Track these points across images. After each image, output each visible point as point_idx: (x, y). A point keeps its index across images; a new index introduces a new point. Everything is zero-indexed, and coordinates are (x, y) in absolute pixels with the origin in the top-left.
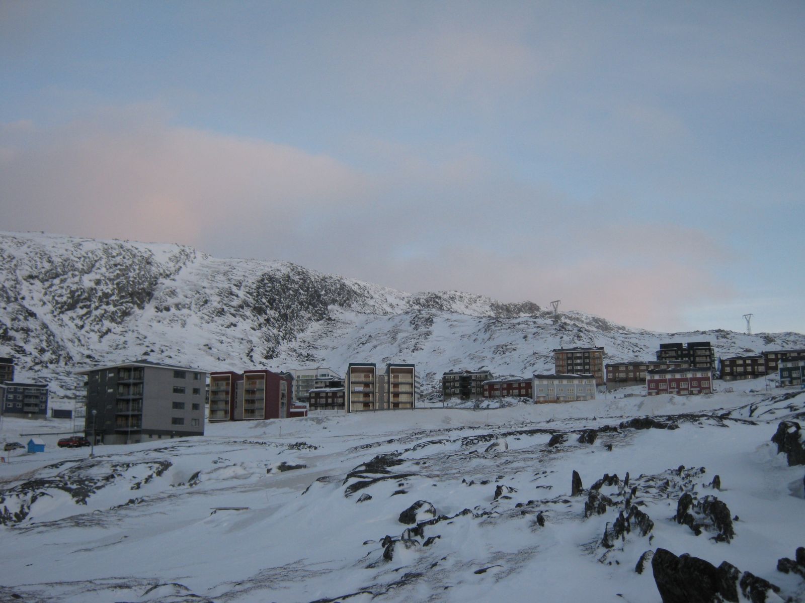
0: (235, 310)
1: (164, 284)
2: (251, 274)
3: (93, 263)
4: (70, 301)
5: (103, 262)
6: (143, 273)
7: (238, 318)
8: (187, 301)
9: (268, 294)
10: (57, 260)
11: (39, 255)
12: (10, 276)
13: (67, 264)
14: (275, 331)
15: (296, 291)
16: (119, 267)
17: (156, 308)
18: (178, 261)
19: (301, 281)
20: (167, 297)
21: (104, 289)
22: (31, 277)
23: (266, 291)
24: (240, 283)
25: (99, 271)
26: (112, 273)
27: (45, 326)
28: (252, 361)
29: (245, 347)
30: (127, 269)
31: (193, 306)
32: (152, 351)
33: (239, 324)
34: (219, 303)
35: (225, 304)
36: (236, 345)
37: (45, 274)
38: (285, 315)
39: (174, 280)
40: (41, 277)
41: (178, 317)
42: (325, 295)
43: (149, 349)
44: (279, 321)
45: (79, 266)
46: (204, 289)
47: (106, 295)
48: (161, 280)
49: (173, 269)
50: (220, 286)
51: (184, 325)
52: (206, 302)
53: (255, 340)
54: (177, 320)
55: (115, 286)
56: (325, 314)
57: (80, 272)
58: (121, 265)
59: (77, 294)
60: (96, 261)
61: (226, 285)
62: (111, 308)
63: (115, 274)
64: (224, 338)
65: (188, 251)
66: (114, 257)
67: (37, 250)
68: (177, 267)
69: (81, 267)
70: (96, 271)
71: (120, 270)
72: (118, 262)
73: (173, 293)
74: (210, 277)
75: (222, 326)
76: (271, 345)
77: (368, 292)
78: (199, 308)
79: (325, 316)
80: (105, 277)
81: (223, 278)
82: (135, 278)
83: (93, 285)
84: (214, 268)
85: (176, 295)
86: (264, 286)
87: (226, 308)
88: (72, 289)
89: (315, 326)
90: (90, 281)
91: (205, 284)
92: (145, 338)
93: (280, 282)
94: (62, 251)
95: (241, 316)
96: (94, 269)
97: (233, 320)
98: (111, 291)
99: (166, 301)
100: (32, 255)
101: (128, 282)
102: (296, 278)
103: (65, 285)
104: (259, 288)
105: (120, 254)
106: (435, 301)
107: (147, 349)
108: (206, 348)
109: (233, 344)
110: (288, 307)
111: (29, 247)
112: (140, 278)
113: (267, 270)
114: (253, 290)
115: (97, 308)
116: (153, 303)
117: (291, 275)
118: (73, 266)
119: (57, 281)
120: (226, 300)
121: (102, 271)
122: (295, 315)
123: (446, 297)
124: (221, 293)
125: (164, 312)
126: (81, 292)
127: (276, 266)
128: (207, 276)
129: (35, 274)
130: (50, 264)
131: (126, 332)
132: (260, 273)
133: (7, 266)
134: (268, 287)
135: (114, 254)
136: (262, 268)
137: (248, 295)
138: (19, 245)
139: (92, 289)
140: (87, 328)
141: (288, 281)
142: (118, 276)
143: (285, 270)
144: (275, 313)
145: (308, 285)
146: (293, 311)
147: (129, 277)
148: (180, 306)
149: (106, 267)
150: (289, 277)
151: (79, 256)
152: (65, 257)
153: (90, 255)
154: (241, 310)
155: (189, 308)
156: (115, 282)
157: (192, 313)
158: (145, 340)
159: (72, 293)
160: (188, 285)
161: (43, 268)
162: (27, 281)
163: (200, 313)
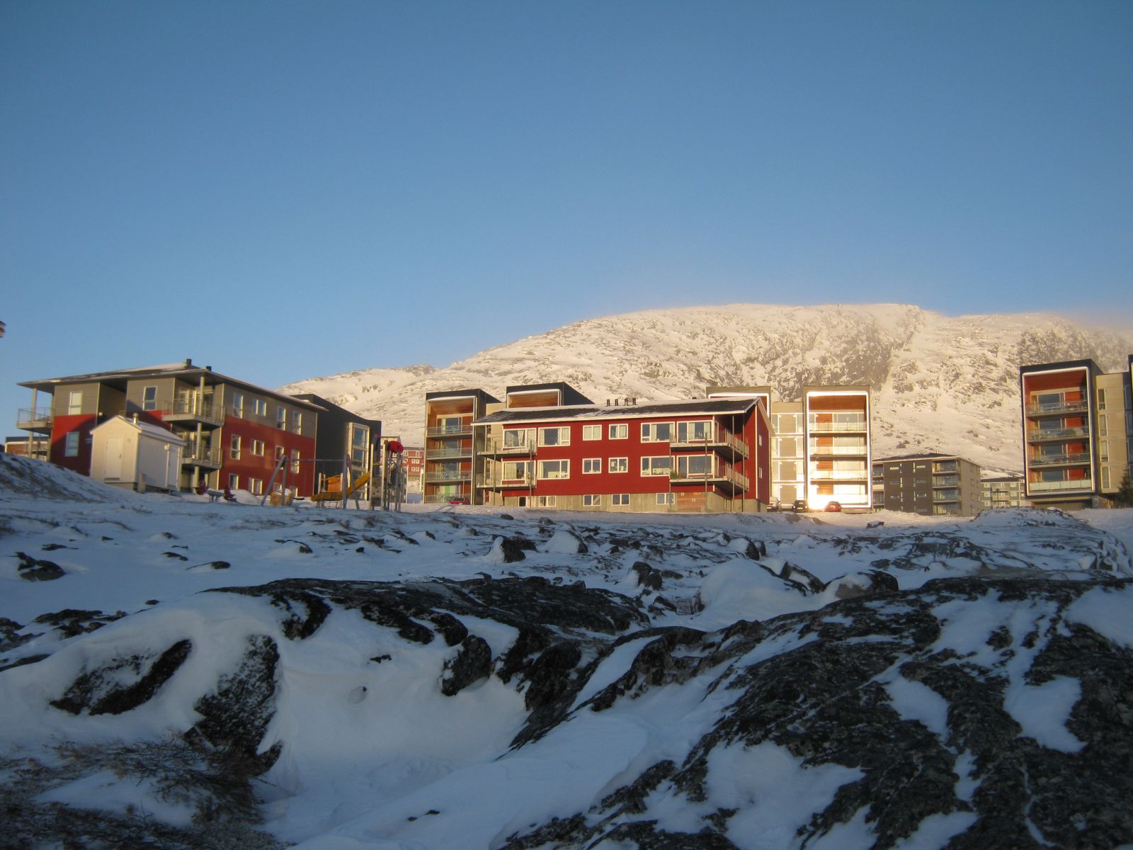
0: (996, 384)
1: (898, 357)
2: (1006, 335)
3: (813, 336)
5: (824, 334)
6: (872, 344)
7: (1002, 395)
8: (934, 376)
9: (1034, 360)
10: (773, 337)
11: (752, 332)
13: (785, 340)
15: (1065, 353)
16: (844, 339)
17: (895, 387)
18: (907, 326)
19: (1070, 339)
20: (906, 373)
21: (832, 368)
22: (750, 360)
24: (997, 348)
25: (821, 346)
26: (838, 347)
30: (855, 341)
31: (942, 383)
32: (907, 442)
33: (1004, 402)
34: (974, 376)
35: (982, 377)
36: (1007, 429)
37: (765, 355)
39: (908, 350)
40: (760, 358)
41: (925, 398)
42: (1102, 356)
43: (902, 441)
45: (799, 341)
46: (950, 360)
47: (835, 376)
48: (894, 352)
49: (904, 336)
50: (971, 353)
51: (935, 408)
52: (957, 376)
54: (925, 402)
55: (844, 364)
57: (802, 349)
58: (846, 337)
60: (816, 334)
61: (978, 352)
63: (842, 348)
64: (989, 421)
66: (834, 327)
67: (749, 327)
68: (908, 333)
69: (801, 343)
70: (818, 346)
71: (846, 342)
72: (841, 333)
73: (913, 367)
74: (953, 343)
75: (984, 405)
78: (950, 385)
80: (831, 353)
81: (970, 343)
82: (865, 352)
83: (817, 363)
84: (955, 330)
85: (916, 370)
86: (1027, 350)
87: (984, 383)
88: (798, 371)
90: (814, 359)
91: (950, 352)
92: (892, 426)
93: (1045, 343)
94: (775, 326)
95: (1005, 391)
96: (816, 344)
97: (995, 397)
98: (841, 370)
99: (907, 378)
100: (744, 332)
101: (858, 357)
102: (1063, 335)
103: (788, 366)
104: (1020, 353)
105: (840, 323)
107: (899, 440)
108: (971, 435)
109: (1003, 428)
111: (738, 324)
112: (872, 352)
114: (1015, 356)
116: (890, 382)
117: (1056, 332)
118: (792, 342)
119: (779, 362)
120: (982, 372)
121: (826, 345)
124: (974, 363)
125: (906, 392)
126: (808, 374)
128: (949, 341)
129: (753, 355)
130: (767, 342)
132: (1017, 333)
133: (722, 349)
134: (1033, 350)
135: (835, 323)
137: (1009, 363)
139: (818, 369)
141: (1053, 340)
142: (845, 351)
145: (1081, 344)
147: (858, 351)
148: (925, 384)
149: (829, 340)
150: (1054, 334)
151: (796, 329)
152: (780, 332)
153: (807, 327)
154: (1003, 383)
155: (937, 385)
156: (843, 359)
157: (941, 391)
158: (893, 429)
159: (799, 375)
160: (929, 355)
161: (761, 347)
162: (747, 365)
163: (952, 390)
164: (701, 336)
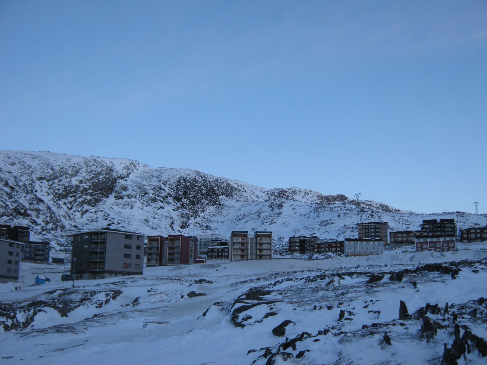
0: (163, 199)
1: (120, 183)
2: (173, 177)
3: (78, 170)
4: (64, 193)
5: (84, 169)
6: (107, 176)
7: (165, 204)
8: (134, 193)
9: (183, 189)
10: (57, 168)
11: (46, 165)
12: (29, 178)
13: (62, 171)
14: (187, 212)
15: (200, 187)
16: (93, 172)
17: (115, 197)
18: (128, 170)
19: (203, 181)
20: (122, 191)
21: (84, 186)
22: (41, 178)
23: (182, 187)
24: (166, 183)
25: (81, 175)
26: (89, 176)
27: (49, 208)
28: (173, 230)
29: (169, 221)
30: (99, 174)
31: (138, 196)
32: (113, 223)
33: (165, 207)
34: (153, 194)
35: (157, 195)
36: (163, 220)
37: (50, 177)
38: (193, 201)
39: (126, 180)
40: (47, 178)
41: (128, 203)
42: (217, 190)
43: (111, 222)
44: (189, 205)
45: (70, 172)
46: (144, 186)
47: (86, 190)
48: (119, 181)
49: (126, 174)
50: (154, 184)
51: (132, 208)
52: (146, 194)
53: (175, 217)
54: (128, 205)
55: (91, 184)
56: (217, 201)
57: (71, 176)
58: (95, 172)
59: (68, 189)
60: (80, 169)
61: (158, 184)
62: (89, 197)
63: (91, 177)
64: (156, 216)
65: (135, 163)
66: (90, 166)
67: (45, 162)
68: (128, 172)
69: (71, 172)
70: (80, 175)
71: (94, 174)
72: (93, 170)
73: (125, 189)
74: (148, 179)
75: (155, 208)
76: (184, 220)
77: (243, 188)
78: (141, 198)
79: (217, 202)
80: (85, 178)
81: (156, 180)
82: (103, 179)
83: (78, 183)
84: (151, 173)
85: (127, 190)
86: (180, 185)
87: (157, 198)
88: (65, 186)
89: (211, 209)
90: (76, 181)
91: (145, 183)
92: (109, 215)
93: (190, 182)
94: (60, 163)
95: (166, 202)
96: (79, 174)
97: (161, 204)
98: (89, 187)
99: (122, 193)
100: (42, 165)
101: (99, 181)
102: (200, 180)
103: (61, 183)
104: (177, 185)
105: (94, 165)
106: (284, 194)
107: (109, 222)
108: (145, 222)
109: (161, 219)
110: (195, 197)
111: (40, 161)
112: (106, 180)
113: (182, 175)
114: (174, 187)
115: (80, 197)
116: (114, 194)
117: (197, 178)
118: (66, 172)
119: (56, 181)
120: (157, 193)
121: (84, 175)
122: (199, 202)
123: (290, 191)
124: (155, 189)
125: (120, 200)
126: (71, 188)
127: (188, 172)
128: (146, 178)
129: (43, 177)
130: (52, 171)
131: (97, 211)
132: (178, 177)
133: (27, 172)
134: (183, 185)
135: (91, 165)
136: (179, 173)
137: (171, 190)
138: (34, 159)
139: (77, 186)
140: (74, 209)
141: (195, 181)
142: (93, 178)
143: (193, 175)
144: (187, 201)
145: (207, 184)
146: (198, 199)
147: (100, 179)
148: (130, 196)
149: (86, 172)
150: (195, 179)
151: (70, 166)
152: (61, 166)
153: (76, 165)
154: (166, 199)
155: (135, 198)
156: (91, 182)
157: (137, 200)
158: (109, 217)
159: (66, 188)
160: (135, 183)
161: (48, 173)
162: (39, 181)
163: (142, 200)
164: (17, 165)
